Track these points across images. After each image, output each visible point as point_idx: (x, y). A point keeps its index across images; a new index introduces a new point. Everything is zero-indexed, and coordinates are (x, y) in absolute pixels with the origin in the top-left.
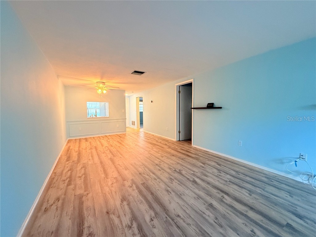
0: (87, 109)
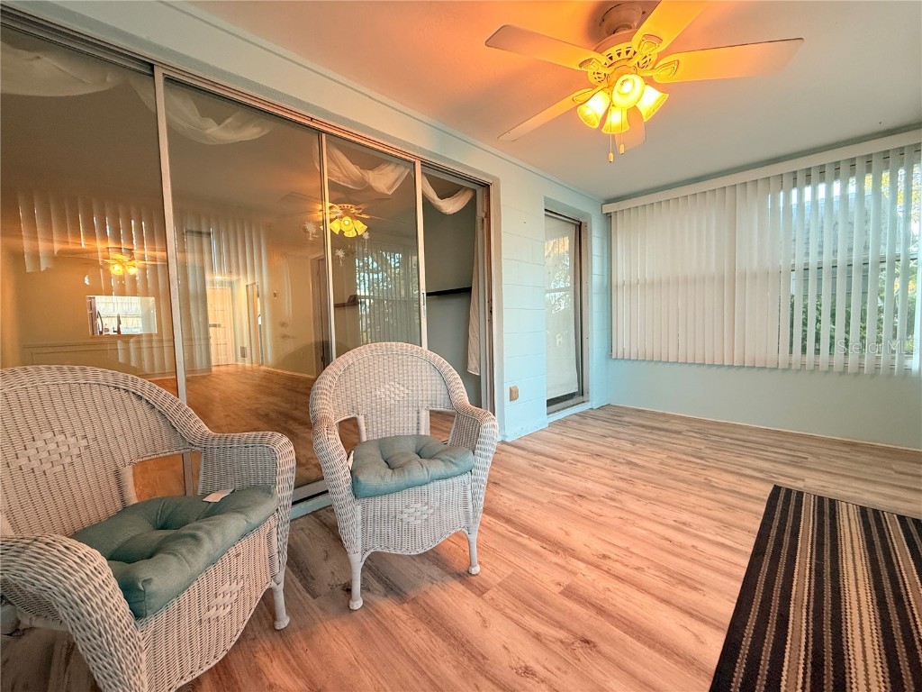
0: (94, 316)
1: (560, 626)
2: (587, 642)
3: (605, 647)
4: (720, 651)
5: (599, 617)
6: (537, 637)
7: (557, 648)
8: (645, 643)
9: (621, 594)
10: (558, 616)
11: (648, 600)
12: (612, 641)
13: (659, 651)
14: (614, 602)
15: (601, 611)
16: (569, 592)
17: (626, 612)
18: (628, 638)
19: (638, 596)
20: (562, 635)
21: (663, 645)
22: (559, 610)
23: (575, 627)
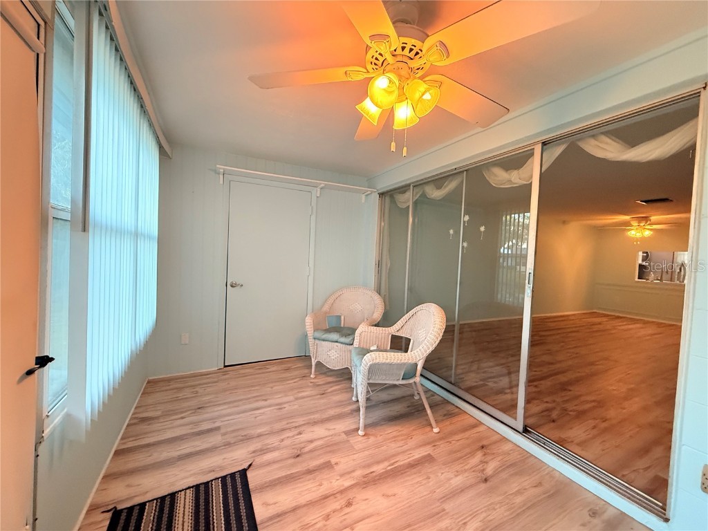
1: (311, 451)
2: (298, 456)
3: (292, 461)
4: (254, 508)
5: (306, 468)
6: (311, 441)
7: (302, 445)
8: (282, 477)
9: (313, 489)
10: (317, 453)
11: (303, 500)
12: (293, 465)
13: (275, 480)
14: (311, 481)
15: (309, 472)
16: (328, 466)
17: (301, 482)
18: (289, 473)
19: (308, 497)
20: (306, 449)
21: (275, 485)
22: (319, 455)
23: (307, 456)
